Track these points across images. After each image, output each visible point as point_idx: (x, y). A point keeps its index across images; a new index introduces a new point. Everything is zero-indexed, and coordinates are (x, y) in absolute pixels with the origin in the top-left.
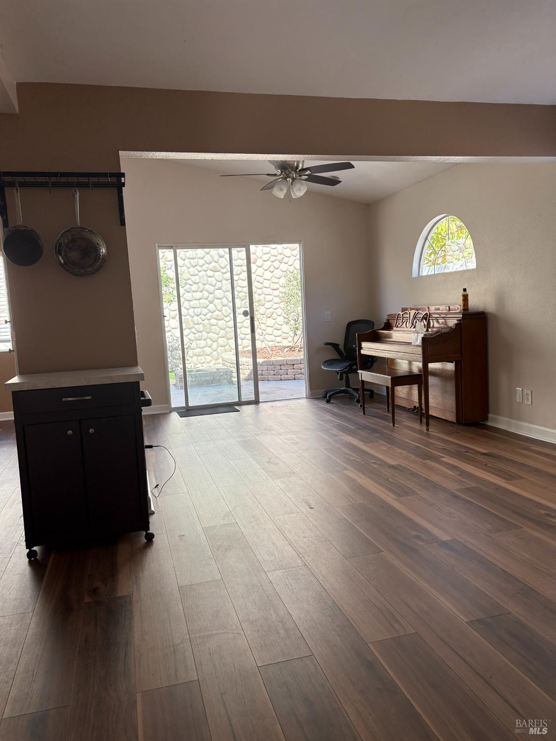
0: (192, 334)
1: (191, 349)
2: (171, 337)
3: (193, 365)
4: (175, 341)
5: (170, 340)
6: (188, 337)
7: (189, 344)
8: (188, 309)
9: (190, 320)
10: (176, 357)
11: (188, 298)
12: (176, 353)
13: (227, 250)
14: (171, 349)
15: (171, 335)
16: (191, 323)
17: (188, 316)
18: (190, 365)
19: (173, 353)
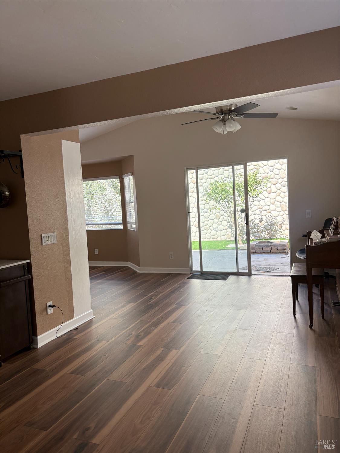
0: (285, 215)
1: (284, 225)
2: (271, 217)
3: (285, 236)
4: (273, 219)
5: (270, 218)
6: (282, 216)
7: (283, 221)
8: (283, 198)
9: (284, 205)
10: (273, 230)
11: (283, 191)
12: (274, 227)
13: (231, 167)
14: (270, 225)
15: (271, 215)
16: (285, 207)
17: (283, 202)
18: (283, 235)
19: (271, 227)
